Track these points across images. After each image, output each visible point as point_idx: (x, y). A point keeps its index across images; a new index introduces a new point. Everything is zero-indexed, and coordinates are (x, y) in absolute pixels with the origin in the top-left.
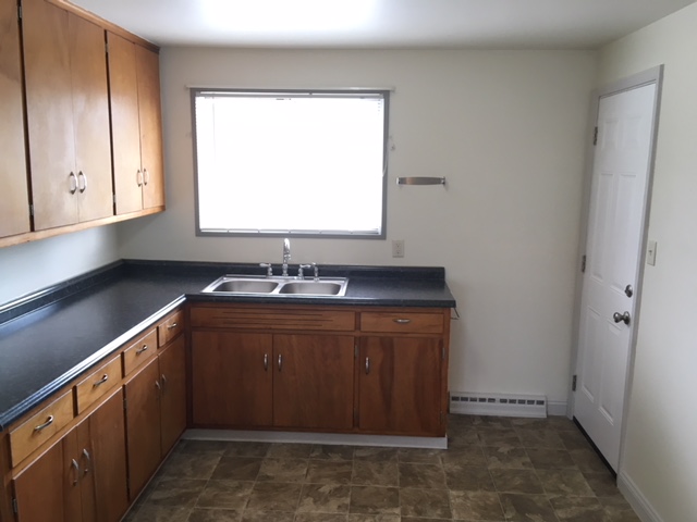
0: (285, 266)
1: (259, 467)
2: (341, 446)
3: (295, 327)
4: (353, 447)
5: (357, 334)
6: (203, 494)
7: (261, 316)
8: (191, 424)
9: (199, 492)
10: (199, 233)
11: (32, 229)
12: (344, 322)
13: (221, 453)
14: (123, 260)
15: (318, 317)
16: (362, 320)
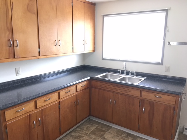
0: (125, 71)
1: (104, 134)
2: (134, 135)
3: (120, 92)
4: (138, 137)
5: (141, 98)
6: (85, 138)
7: (110, 87)
8: (90, 114)
9: (84, 137)
10: (103, 59)
11: (39, 55)
12: (137, 93)
13: (97, 126)
14: (84, 65)
15: (128, 90)
16: (143, 94)
